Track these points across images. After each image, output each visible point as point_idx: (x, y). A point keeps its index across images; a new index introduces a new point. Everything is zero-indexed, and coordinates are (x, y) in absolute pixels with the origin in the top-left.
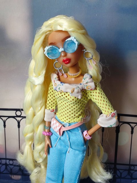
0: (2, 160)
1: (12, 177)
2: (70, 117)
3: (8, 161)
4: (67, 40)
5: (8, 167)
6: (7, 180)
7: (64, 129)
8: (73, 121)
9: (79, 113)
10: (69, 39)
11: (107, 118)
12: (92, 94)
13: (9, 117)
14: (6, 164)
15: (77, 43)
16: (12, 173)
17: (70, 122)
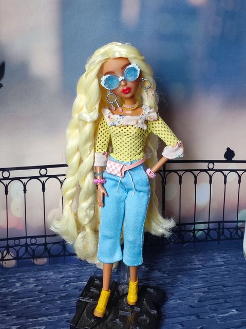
0: (20, 240)
1: (35, 261)
2: (131, 154)
3: (28, 240)
4: (128, 67)
5: (29, 248)
6: (29, 268)
7: (126, 169)
8: (134, 159)
9: (141, 149)
10: (130, 66)
11: (174, 149)
12: (154, 125)
13: (31, 178)
14: (26, 245)
15: (139, 70)
16: (34, 256)
17: (132, 160)
